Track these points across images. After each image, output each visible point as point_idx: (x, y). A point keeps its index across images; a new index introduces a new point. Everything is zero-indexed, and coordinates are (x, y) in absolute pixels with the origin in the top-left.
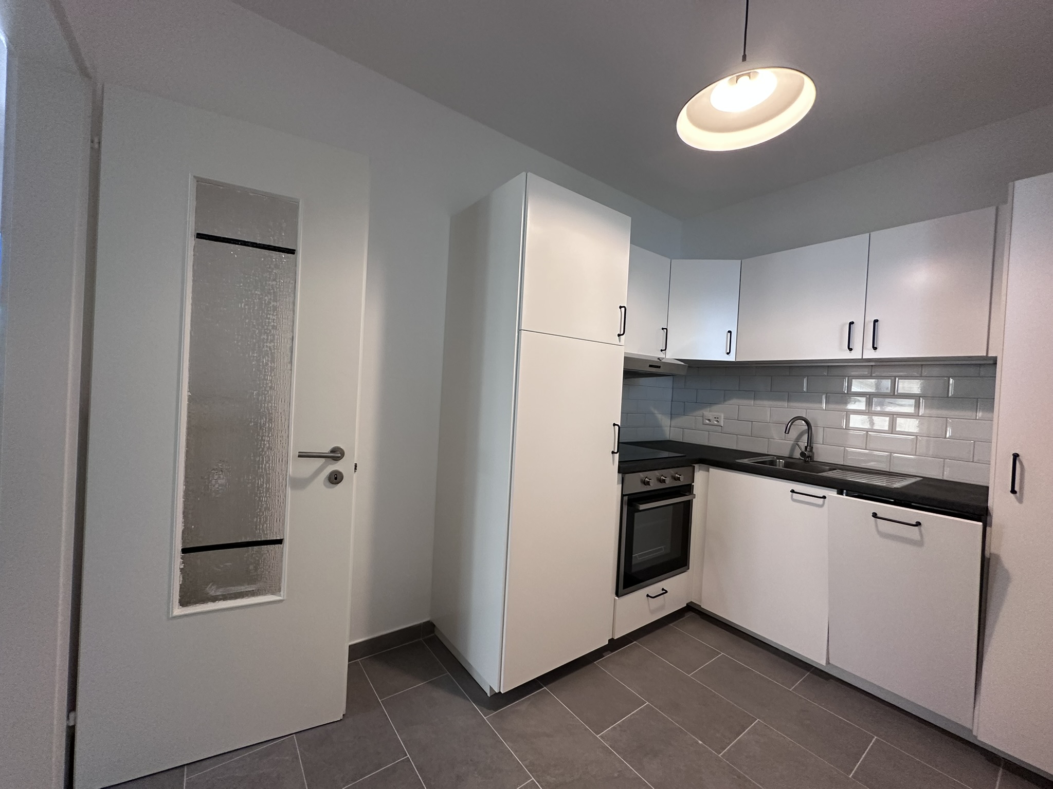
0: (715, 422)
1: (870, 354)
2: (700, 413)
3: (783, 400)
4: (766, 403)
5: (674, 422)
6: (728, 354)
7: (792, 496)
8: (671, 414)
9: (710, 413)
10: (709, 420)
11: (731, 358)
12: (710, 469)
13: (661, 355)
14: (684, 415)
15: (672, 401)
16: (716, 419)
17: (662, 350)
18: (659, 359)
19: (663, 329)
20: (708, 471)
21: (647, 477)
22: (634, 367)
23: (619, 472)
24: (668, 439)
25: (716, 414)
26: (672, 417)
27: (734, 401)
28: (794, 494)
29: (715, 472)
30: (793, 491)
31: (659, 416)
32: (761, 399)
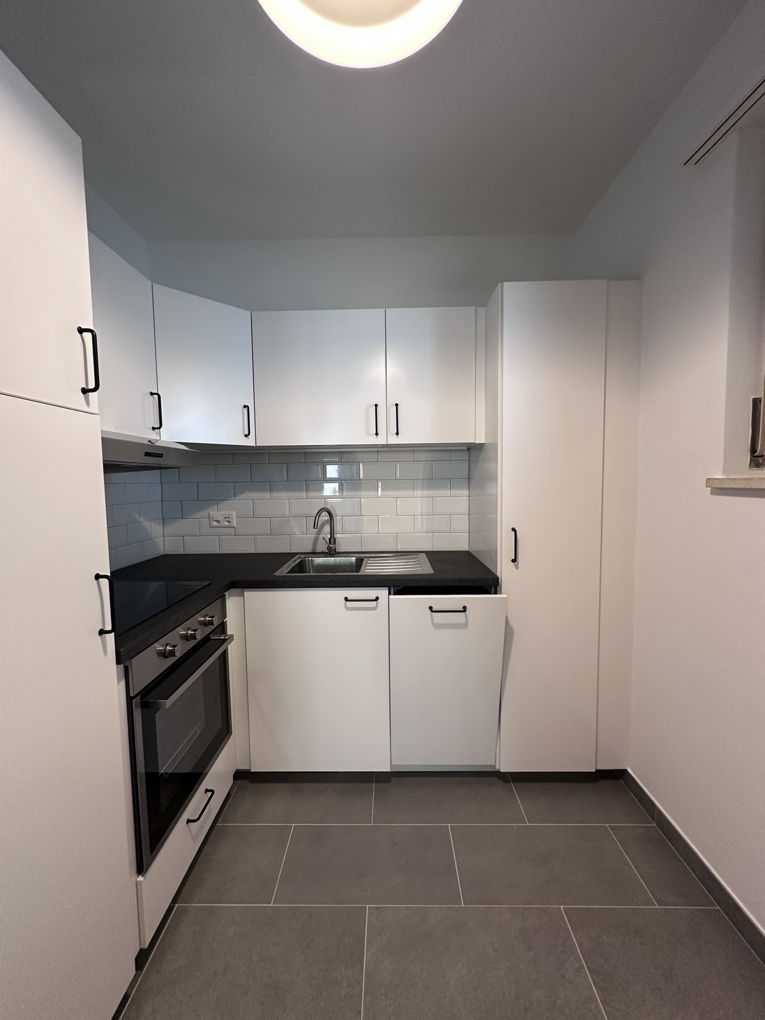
0: (226, 523)
1: (393, 440)
2: (204, 513)
3: (301, 490)
4: (283, 494)
5: (169, 529)
6: (246, 436)
7: (346, 604)
8: (163, 519)
9: (219, 513)
10: (218, 521)
11: (250, 442)
12: (245, 593)
13: (153, 436)
14: (182, 518)
15: (162, 501)
16: (227, 519)
17: (154, 429)
18: (150, 441)
19: (152, 394)
20: (243, 595)
21: (167, 645)
22: (117, 458)
23: (118, 662)
24: (163, 553)
25: (227, 513)
26: (164, 521)
27: (247, 495)
28: (347, 602)
29: (253, 596)
30: (346, 599)
31: (147, 524)
32: (278, 490)
